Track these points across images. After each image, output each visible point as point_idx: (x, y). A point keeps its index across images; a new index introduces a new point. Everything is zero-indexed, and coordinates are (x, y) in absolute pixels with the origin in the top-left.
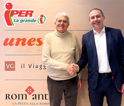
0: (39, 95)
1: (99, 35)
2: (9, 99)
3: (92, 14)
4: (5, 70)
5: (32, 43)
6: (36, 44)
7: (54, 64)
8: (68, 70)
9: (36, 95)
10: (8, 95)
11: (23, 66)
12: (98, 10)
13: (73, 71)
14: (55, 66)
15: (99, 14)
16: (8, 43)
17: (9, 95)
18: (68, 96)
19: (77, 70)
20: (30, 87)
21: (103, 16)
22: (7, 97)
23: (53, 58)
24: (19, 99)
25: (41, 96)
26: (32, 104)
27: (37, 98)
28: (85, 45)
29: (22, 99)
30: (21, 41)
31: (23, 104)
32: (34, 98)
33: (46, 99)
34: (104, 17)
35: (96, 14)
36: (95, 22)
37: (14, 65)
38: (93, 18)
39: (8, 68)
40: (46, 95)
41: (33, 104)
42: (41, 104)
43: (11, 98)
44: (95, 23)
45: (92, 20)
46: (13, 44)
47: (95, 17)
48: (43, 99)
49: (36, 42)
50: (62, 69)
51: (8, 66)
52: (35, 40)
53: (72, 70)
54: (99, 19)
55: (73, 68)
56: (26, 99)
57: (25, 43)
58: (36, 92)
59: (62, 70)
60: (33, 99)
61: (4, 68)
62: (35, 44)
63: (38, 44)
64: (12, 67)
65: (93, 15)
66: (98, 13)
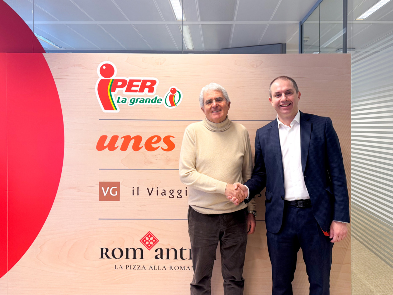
0: (168, 250)
1: (289, 129)
2: (108, 257)
3: (276, 88)
4: (100, 200)
5: (154, 146)
6: (162, 148)
7: (201, 183)
8: (228, 194)
9: (161, 250)
10: (105, 251)
11: (136, 191)
12: (289, 81)
13: (238, 196)
14: (203, 185)
15: (290, 88)
16: (106, 144)
17: (107, 250)
18: (227, 246)
19: (246, 196)
20: (149, 234)
21: (297, 91)
22: (103, 253)
23: (200, 170)
24: (127, 257)
25: (172, 253)
26: (153, 268)
27: (165, 256)
28: (260, 149)
29: (135, 258)
30: (133, 141)
31: (137, 267)
32: (159, 256)
33: (182, 258)
34: (300, 94)
35: (284, 88)
36: (281, 104)
37: (118, 190)
38: (278, 95)
39: (105, 194)
40: (181, 250)
41: (157, 268)
42: (173, 268)
43: (111, 256)
44: (281, 106)
45: (275, 100)
46: (116, 146)
47: (283, 94)
48: (176, 258)
49: (162, 144)
50: (217, 192)
51: (105, 192)
52: (159, 139)
53: (235, 194)
54: (290, 97)
55: (237, 191)
56: (142, 258)
57: (140, 146)
58: (163, 244)
59: (217, 194)
60: (156, 257)
61: (97, 196)
62: (160, 148)
63: (166, 147)
64: (114, 193)
65: (278, 90)
66: (288, 85)
